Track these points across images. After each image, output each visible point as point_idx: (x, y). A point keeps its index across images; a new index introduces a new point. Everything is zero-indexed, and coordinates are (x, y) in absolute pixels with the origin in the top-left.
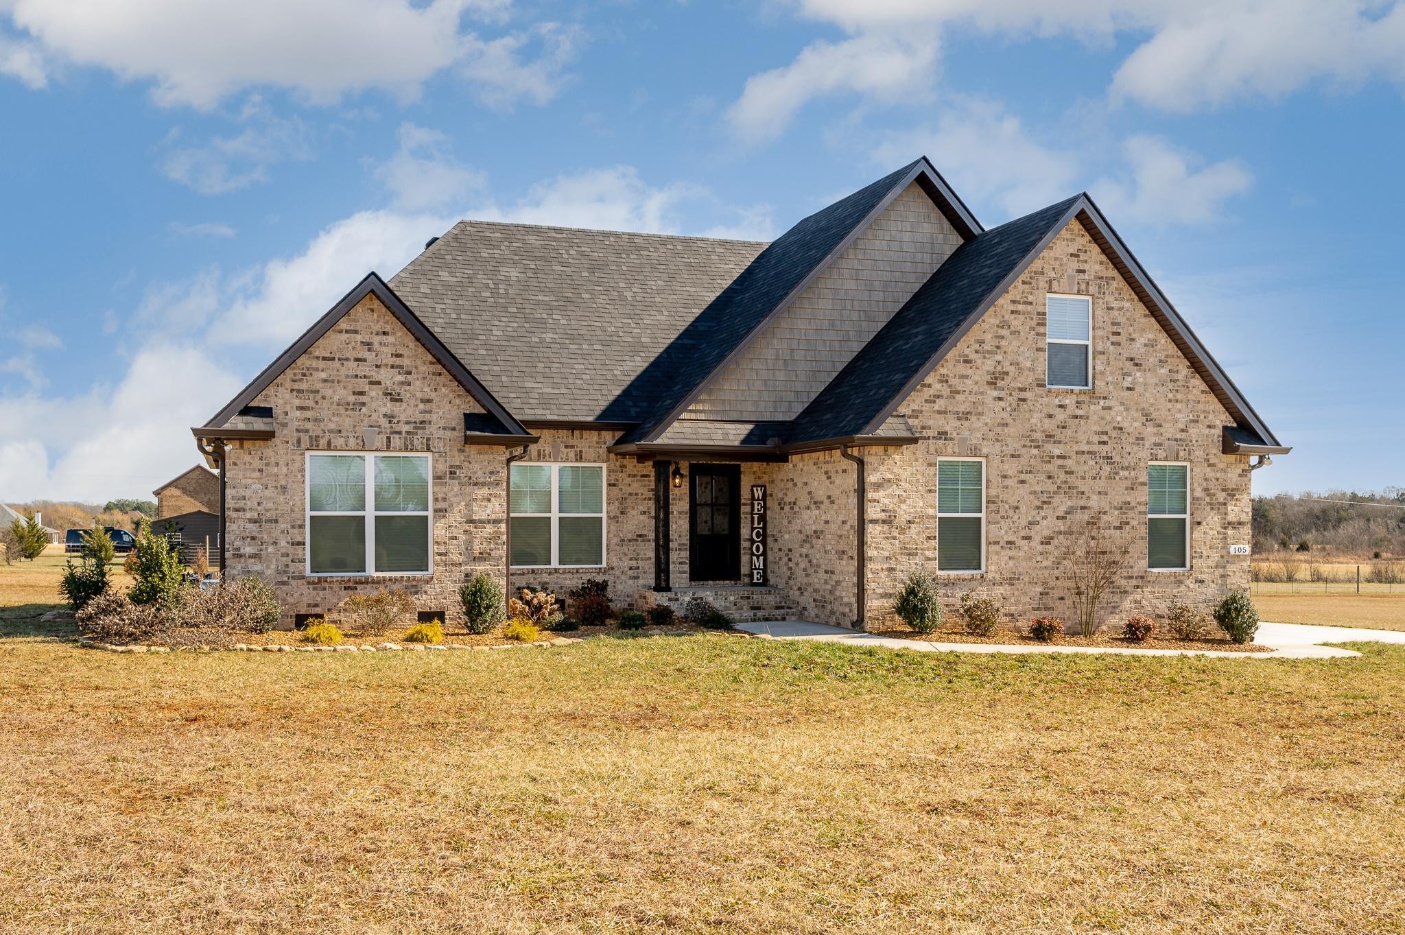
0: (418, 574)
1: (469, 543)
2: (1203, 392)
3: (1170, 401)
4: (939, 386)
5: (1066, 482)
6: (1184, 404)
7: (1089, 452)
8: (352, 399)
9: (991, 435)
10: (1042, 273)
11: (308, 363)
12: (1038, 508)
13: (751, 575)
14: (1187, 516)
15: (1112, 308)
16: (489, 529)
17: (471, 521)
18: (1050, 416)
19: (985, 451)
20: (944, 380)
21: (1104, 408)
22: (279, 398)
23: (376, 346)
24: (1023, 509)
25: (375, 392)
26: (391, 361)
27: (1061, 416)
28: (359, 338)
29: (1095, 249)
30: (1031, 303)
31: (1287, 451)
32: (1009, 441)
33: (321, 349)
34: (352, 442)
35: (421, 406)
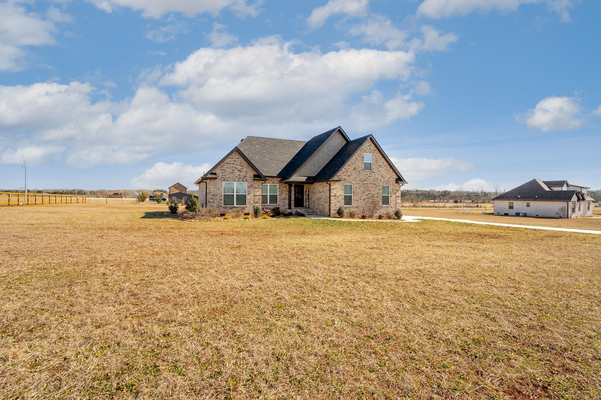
0: (244, 206)
1: (254, 200)
2: (392, 172)
3: (386, 173)
4: (344, 170)
5: (367, 189)
6: (389, 174)
7: (372, 183)
8: (232, 171)
9: (354, 180)
10: (364, 149)
11: (223, 164)
12: (362, 193)
13: (306, 206)
14: (389, 195)
15: (376, 156)
16: (258, 197)
17: (255, 195)
18: (365, 176)
19: (353, 183)
20: (345, 169)
21: (374, 175)
22: (218, 171)
23: (237, 161)
24: (360, 194)
25: (236, 170)
26: (240, 164)
27: (367, 176)
28: (233, 159)
29: (373, 145)
30: (361, 155)
31: (407, 183)
32: (357, 181)
33: (226, 161)
34: (232, 180)
35: (245, 173)
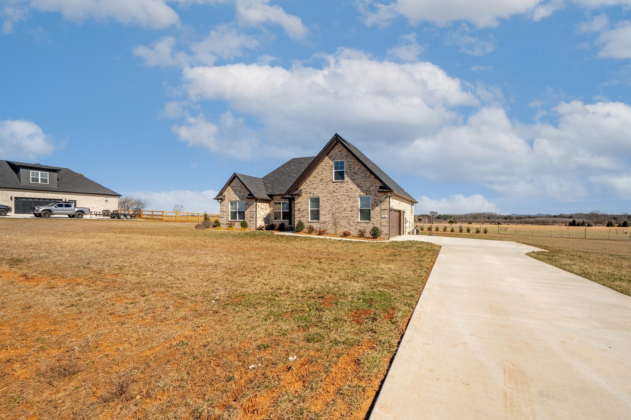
1: (250, 215)
2: (374, 178)
3: (365, 181)
4: (309, 183)
5: (338, 201)
6: (369, 182)
7: (343, 194)
8: (235, 193)
9: (320, 192)
10: (332, 156)
12: (331, 207)
14: (371, 208)
15: (349, 162)
16: (253, 213)
17: (250, 212)
18: (334, 187)
19: (320, 195)
20: (310, 181)
21: (347, 184)
22: (226, 193)
23: (238, 184)
24: (328, 207)
25: (238, 191)
26: (240, 186)
27: (336, 187)
28: (236, 183)
29: (345, 149)
30: (329, 163)
31: (393, 191)
32: (324, 193)
33: (231, 185)
34: (235, 199)
35: (243, 193)
